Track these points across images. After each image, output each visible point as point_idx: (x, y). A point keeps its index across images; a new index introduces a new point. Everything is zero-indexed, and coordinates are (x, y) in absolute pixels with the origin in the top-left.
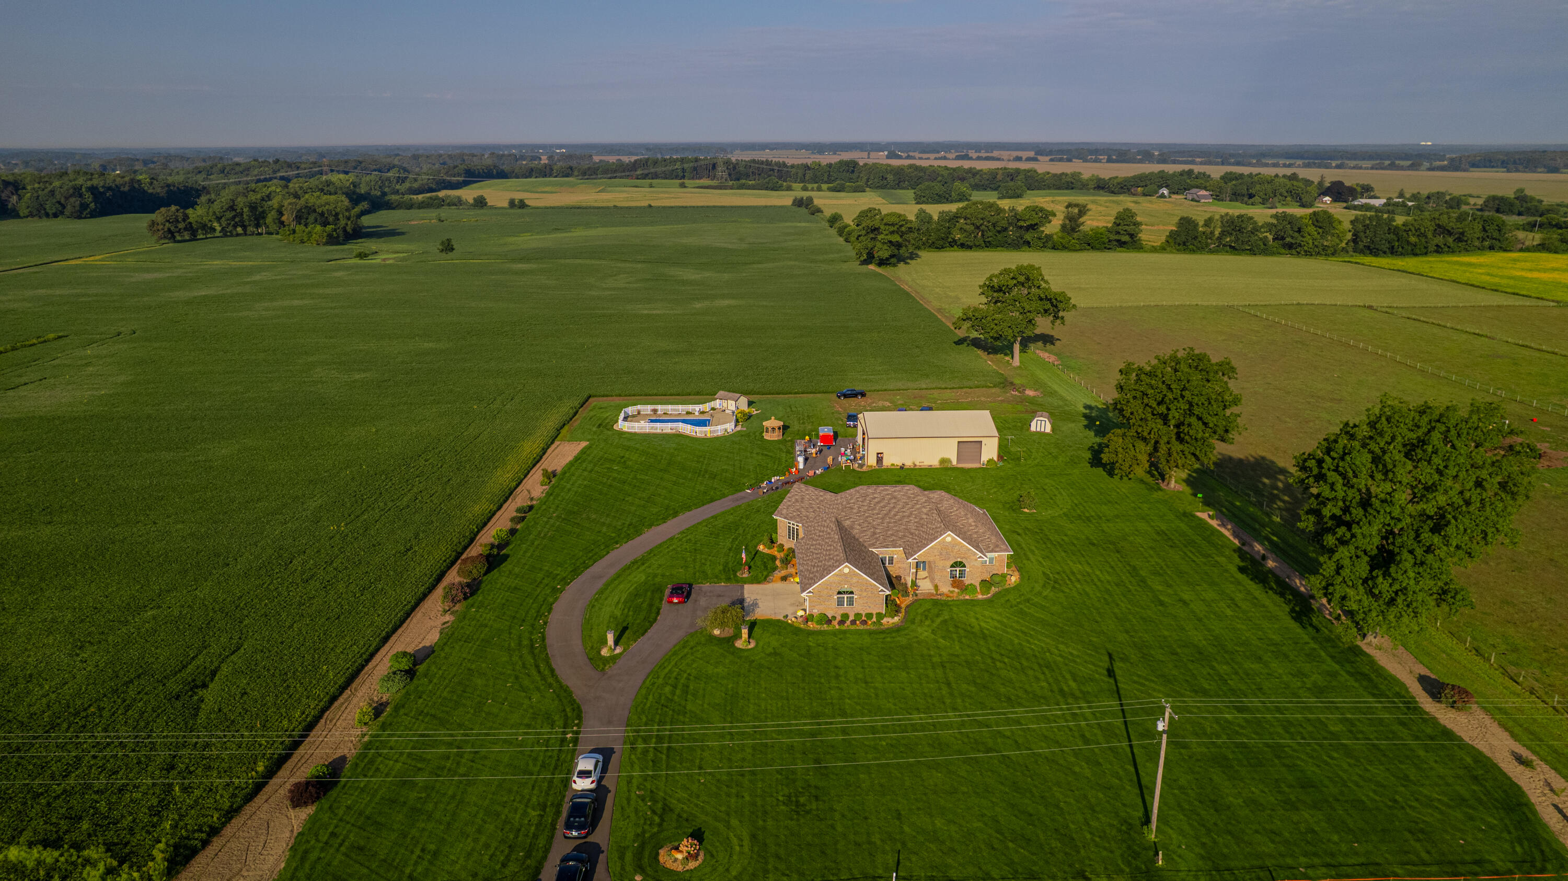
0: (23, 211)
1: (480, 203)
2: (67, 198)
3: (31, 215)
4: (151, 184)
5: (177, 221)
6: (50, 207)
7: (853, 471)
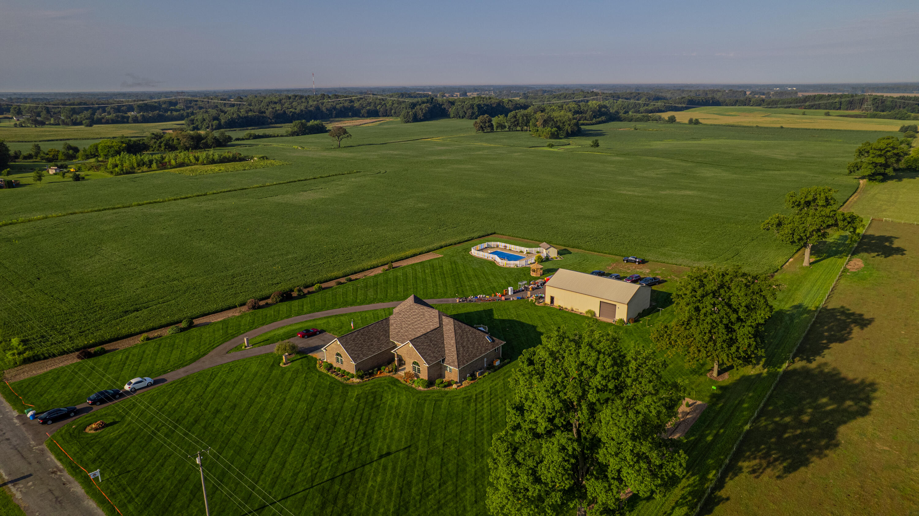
0: (452, 115)
1: (672, 120)
2: (467, 110)
3: (454, 117)
4: (508, 103)
5: (485, 122)
6: (461, 114)
7: (533, 304)
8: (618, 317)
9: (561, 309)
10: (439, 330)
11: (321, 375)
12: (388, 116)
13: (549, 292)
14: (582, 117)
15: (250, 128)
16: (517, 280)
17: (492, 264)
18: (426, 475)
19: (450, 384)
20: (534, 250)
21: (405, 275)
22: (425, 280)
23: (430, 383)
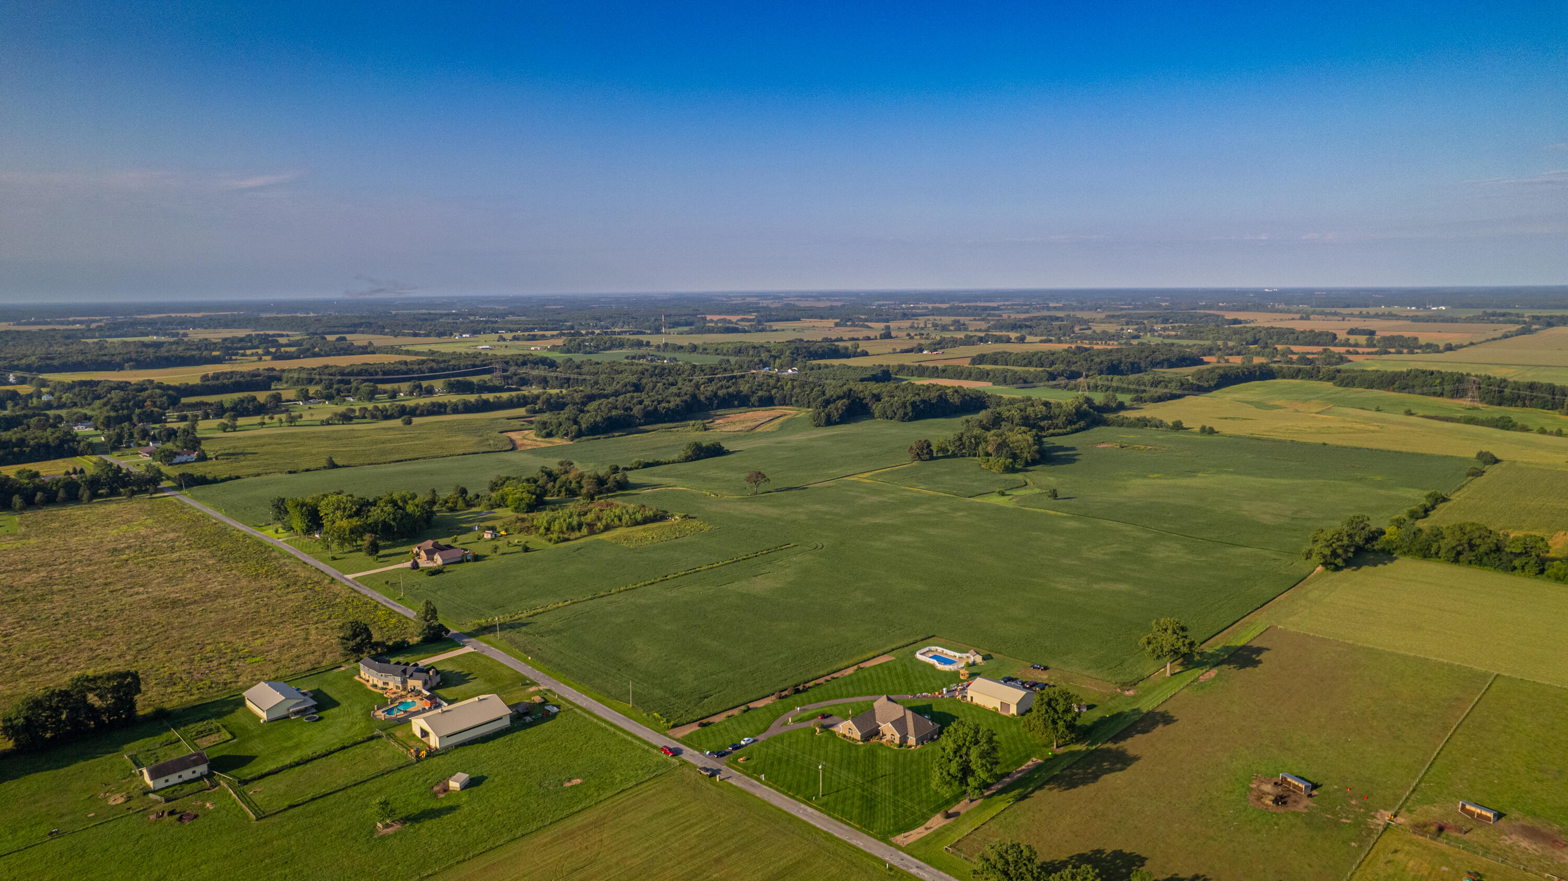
0: (877, 415)
1: (1178, 425)
2: (898, 409)
3: (879, 417)
5: (924, 448)
6: (889, 413)
7: (959, 701)
8: (1011, 712)
9: (977, 705)
10: (904, 717)
11: (841, 740)
12: (787, 405)
13: (970, 693)
14: (1053, 424)
15: (617, 434)
16: (950, 682)
17: (933, 666)
18: (904, 783)
19: (911, 746)
20: (964, 655)
21: (870, 674)
22: (885, 680)
23: (901, 746)
